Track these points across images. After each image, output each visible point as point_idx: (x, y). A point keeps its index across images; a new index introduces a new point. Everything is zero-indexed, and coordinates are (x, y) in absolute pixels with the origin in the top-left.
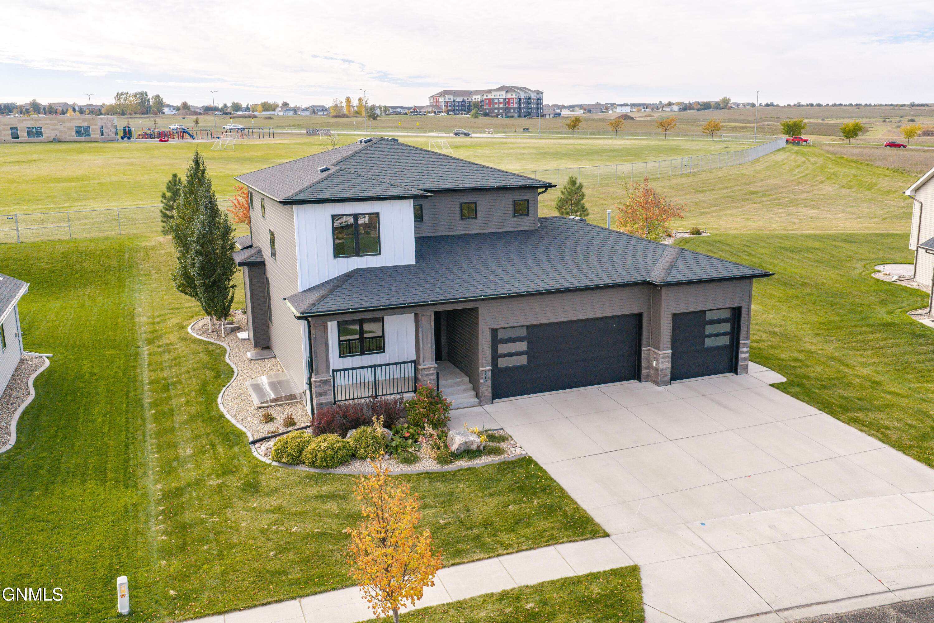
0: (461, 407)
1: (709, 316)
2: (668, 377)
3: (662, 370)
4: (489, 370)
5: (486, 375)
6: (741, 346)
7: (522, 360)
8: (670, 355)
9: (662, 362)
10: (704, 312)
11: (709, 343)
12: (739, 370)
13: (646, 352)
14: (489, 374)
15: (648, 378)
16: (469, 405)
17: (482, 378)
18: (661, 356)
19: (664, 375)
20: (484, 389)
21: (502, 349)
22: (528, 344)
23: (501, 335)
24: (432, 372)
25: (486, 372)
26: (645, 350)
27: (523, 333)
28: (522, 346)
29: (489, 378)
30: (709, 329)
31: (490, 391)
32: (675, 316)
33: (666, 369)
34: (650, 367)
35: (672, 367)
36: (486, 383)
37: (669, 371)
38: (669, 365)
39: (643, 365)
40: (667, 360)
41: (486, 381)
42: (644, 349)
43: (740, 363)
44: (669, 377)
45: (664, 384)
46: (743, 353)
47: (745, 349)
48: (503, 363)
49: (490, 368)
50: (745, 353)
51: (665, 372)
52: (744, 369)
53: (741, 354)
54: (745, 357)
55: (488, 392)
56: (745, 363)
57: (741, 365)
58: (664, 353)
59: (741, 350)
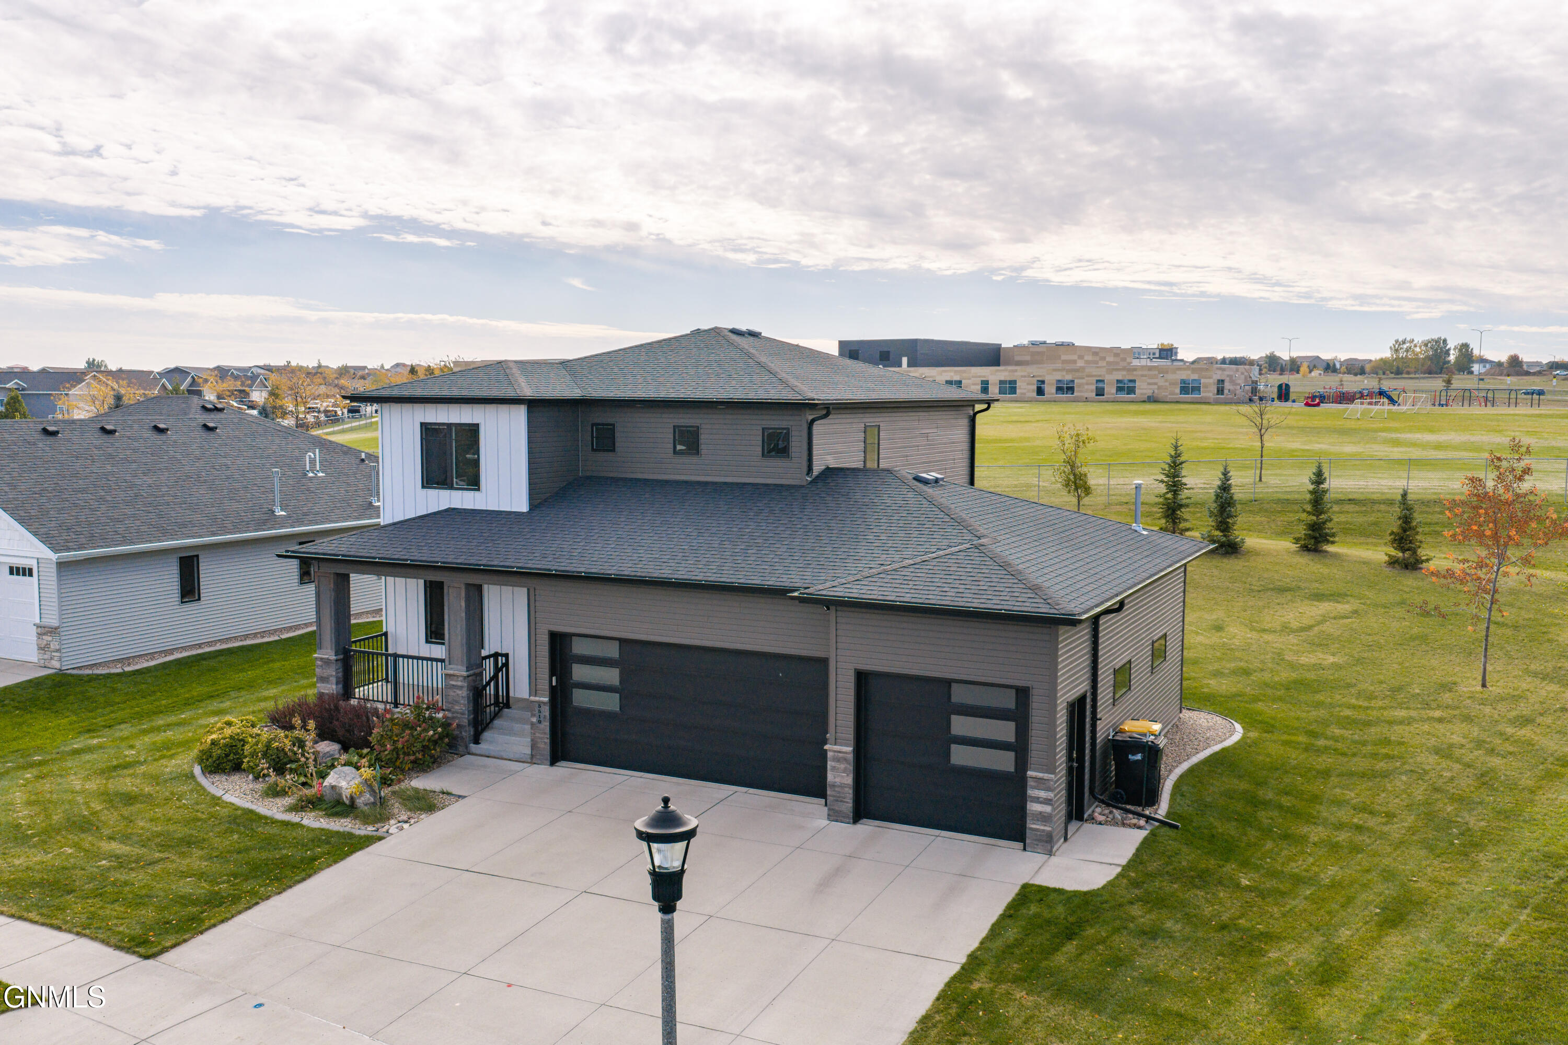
1: (959, 695)
2: (849, 807)
3: (833, 786)
4: (544, 703)
5: (540, 712)
6: (1030, 783)
7: (611, 702)
8: (850, 757)
9: (834, 768)
10: (947, 683)
11: (961, 756)
12: (1029, 840)
14: (545, 711)
17: (533, 715)
18: (829, 754)
19: (842, 799)
20: (537, 735)
21: (582, 673)
22: (622, 676)
23: (576, 647)
24: (459, 683)
25: (539, 706)
27: (613, 651)
28: (612, 676)
29: (545, 717)
30: (960, 725)
31: (548, 741)
32: (859, 675)
33: (842, 786)
36: (542, 726)
37: (850, 793)
38: (848, 780)
40: (842, 766)
41: (540, 722)
43: (1031, 824)
44: (851, 805)
45: (834, 816)
46: (1037, 800)
47: (1042, 794)
48: (584, 699)
49: (546, 699)
50: (1041, 803)
51: (839, 792)
52: (1040, 840)
53: (1032, 801)
54: (1041, 813)
55: (545, 744)
56: (1042, 828)
57: (1032, 829)
58: (840, 752)
59: (1031, 792)
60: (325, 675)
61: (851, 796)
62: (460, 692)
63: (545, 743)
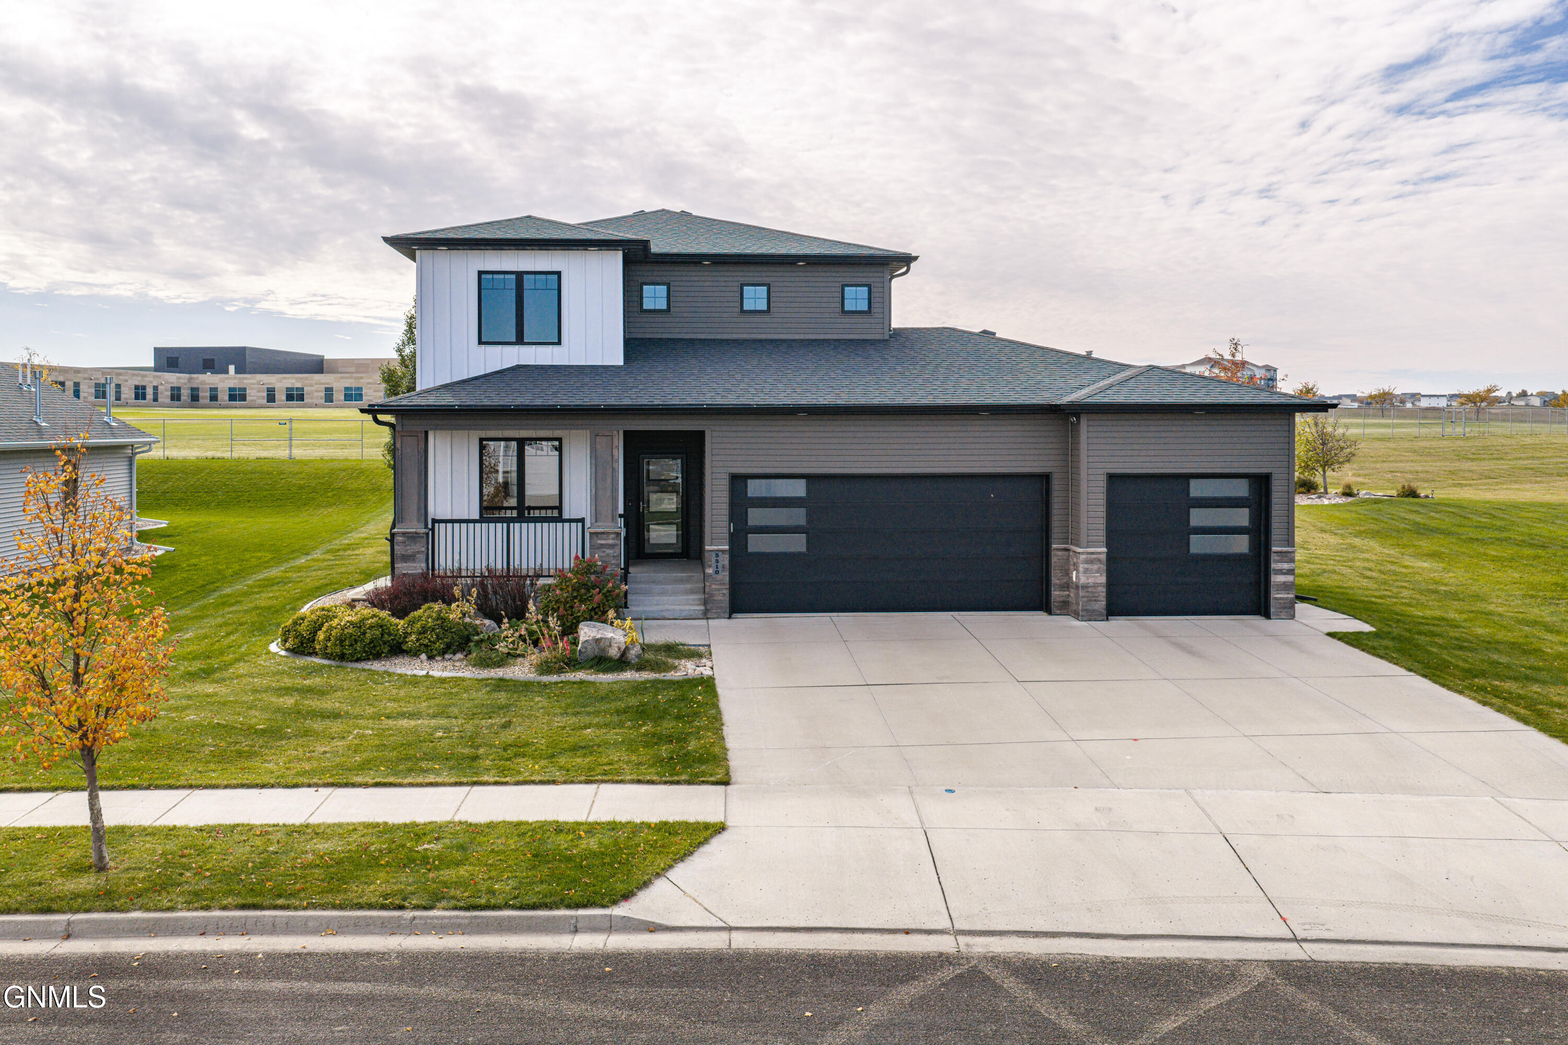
0: (666, 615)
1: (1197, 489)
2: (1101, 605)
3: (1085, 587)
4: (723, 551)
5: (717, 561)
6: (1274, 557)
7: (797, 544)
8: (1103, 557)
9: (1086, 571)
10: (1186, 477)
11: (1199, 545)
12: (1272, 610)
13: (1060, 553)
14: (725, 560)
15: (1066, 608)
16: (684, 614)
17: (710, 566)
18: (1082, 557)
19: (1094, 599)
20: (714, 586)
21: (756, 517)
22: (808, 515)
23: (755, 489)
24: (610, 542)
25: (717, 555)
26: (1058, 549)
27: (798, 489)
29: (724, 567)
30: (1198, 517)
31: (727, 592)
32: (1113, 478)
33: (1096, 585)
34: (1067, 586)
35: (1111, 585)
36: (719, 577)
37: (1102, 592)
38: (1103, 579)
39: (1055, 580)
40: (1095, 567)
41: (717, 572)
42: (1054, 546)
43: (1275, 595)
44: (1104, 603)
45: (1090, 616)
46: (1280, 572)
47: (1285, 566)
48: (757, 544)
49: (727, 547)
50: (1284, 574)
51: (1092, 592)
52: (1285, 608)
53: (1276, 574)
54: (1284, 583)
55: (722, 595)
56: (1286, 596)
57: (1276, 599)
58: (1093, 553)
59: (1274, 566)
60: (409, 552)
61: (1104, 594)
62: (610, 551)
63: (724, 594)
